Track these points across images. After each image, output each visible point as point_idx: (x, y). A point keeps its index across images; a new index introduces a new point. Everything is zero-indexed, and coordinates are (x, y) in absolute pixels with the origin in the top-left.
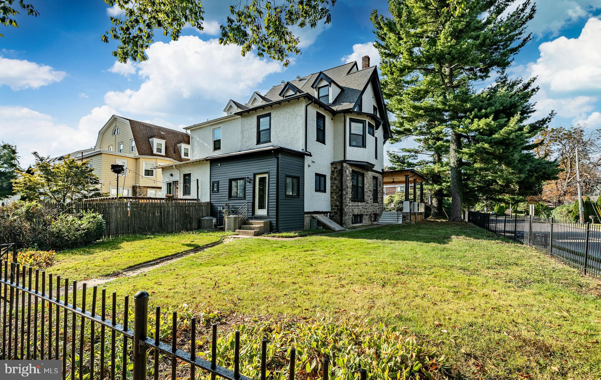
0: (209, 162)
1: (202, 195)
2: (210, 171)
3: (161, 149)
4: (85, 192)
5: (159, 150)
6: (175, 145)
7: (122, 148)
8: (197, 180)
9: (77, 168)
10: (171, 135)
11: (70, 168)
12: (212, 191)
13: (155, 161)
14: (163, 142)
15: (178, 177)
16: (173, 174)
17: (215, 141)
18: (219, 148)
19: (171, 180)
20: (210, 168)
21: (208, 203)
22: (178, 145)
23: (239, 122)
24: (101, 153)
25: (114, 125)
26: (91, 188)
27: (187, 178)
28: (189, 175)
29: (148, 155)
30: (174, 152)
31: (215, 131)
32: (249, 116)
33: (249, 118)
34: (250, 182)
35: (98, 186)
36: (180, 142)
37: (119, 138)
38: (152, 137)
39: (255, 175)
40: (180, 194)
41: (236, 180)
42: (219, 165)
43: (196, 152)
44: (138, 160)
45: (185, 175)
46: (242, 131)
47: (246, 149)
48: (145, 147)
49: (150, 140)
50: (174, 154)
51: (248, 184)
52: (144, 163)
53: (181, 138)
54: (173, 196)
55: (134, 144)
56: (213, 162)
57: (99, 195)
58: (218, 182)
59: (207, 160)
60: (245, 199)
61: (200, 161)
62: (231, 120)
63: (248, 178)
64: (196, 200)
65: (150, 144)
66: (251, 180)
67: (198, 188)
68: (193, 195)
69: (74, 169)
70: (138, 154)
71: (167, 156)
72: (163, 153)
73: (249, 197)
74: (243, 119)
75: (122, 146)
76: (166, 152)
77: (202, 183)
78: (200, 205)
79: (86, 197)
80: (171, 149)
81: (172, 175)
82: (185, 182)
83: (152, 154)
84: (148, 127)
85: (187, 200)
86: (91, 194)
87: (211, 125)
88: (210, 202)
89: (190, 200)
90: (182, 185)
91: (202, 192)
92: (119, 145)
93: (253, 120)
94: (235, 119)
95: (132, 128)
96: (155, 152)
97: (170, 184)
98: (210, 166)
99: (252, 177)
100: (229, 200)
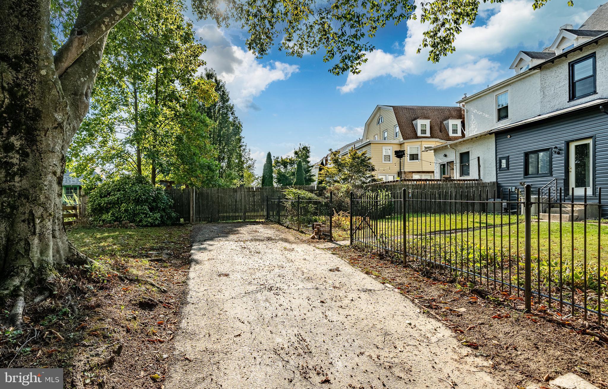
0: (494, 135)
1: (484, 175)
2: (496, 145)
3: (425, 130)
4: (364, 180)
5: (424, 132)
6: (441, 123)
7: (386, 136)
8: (479, 158)
9: (358, 158)
10: (436, 113)
11: (354, 159)
12: (499, 168)
13: (420, 143)
14: (427, 122)
15: (453, 156)
16: (447, 154)
17: (499, 110)
18: (506, 116)
19: (445, 160)
20: (496, 142)
21: (494, 183)
22: (444, 122)
23: (537, 79)
24: (370, 144)
25: (378, 115)
26: (368, 175)
27: (465, 157)
28: (468, 153)
29: (413, 138)
30: (440, 131)
31: (500, 97)
32: (554, 66)
33: (555, 68)
34: (559, 153)
35: (373, 173)
36: (447, 118)
37: (383, 126)
38: (415, 119)
39: (568, 144)
40: (456, 175)
41: (536, 152)
42: (509, 136)
43: (472, 127)
44: (403, 145)
45: (462, 155)
46: (543, 89)
47: (550, 110)
48: (409, 131)
49: (414, 122)
50: (440, 134)
51: (555, 156)
52: (408, 148)
53: (447, 113)
54: (450, 177)
55: (398, 129)
56: (499, 135)
57: (374, 180)
58: (507, 159)
59: (490, 134)
60: (552, 175)
61: (481, 136)
62: (524, 78)
63: (556, 148)
64: (477, 180)
65: (413, 127)
66: (561, 150)
67: (479, 166)
68: (473, 174)
69: (357, 160)
70: (402, 139)
71: (432, 136)
72: (428, 134)
73: (559, 172)
74: (543, 73)
75: (386, 133)
76: (431, 133)
77: (485, 161)
78: (484, 185)
79: (364, 183)
80: (437, 128)
81: (446, 156)
82: (461, 162)
83: (417, 137)
84: (411, 109)
85: (467, 180)
86: (368, 181)
87: (493, 91)
88: (497, 182)
89: (469, 180)
90: (458, 165)
91: (484, 170)
92: (384, 133)
93: (563, 71)
94: (529, 76)
95: (396, 114)
96: (419, 134)
97: (444, 165)
98: (496, 140)
99: (563, 146)
100: (524, 178)
